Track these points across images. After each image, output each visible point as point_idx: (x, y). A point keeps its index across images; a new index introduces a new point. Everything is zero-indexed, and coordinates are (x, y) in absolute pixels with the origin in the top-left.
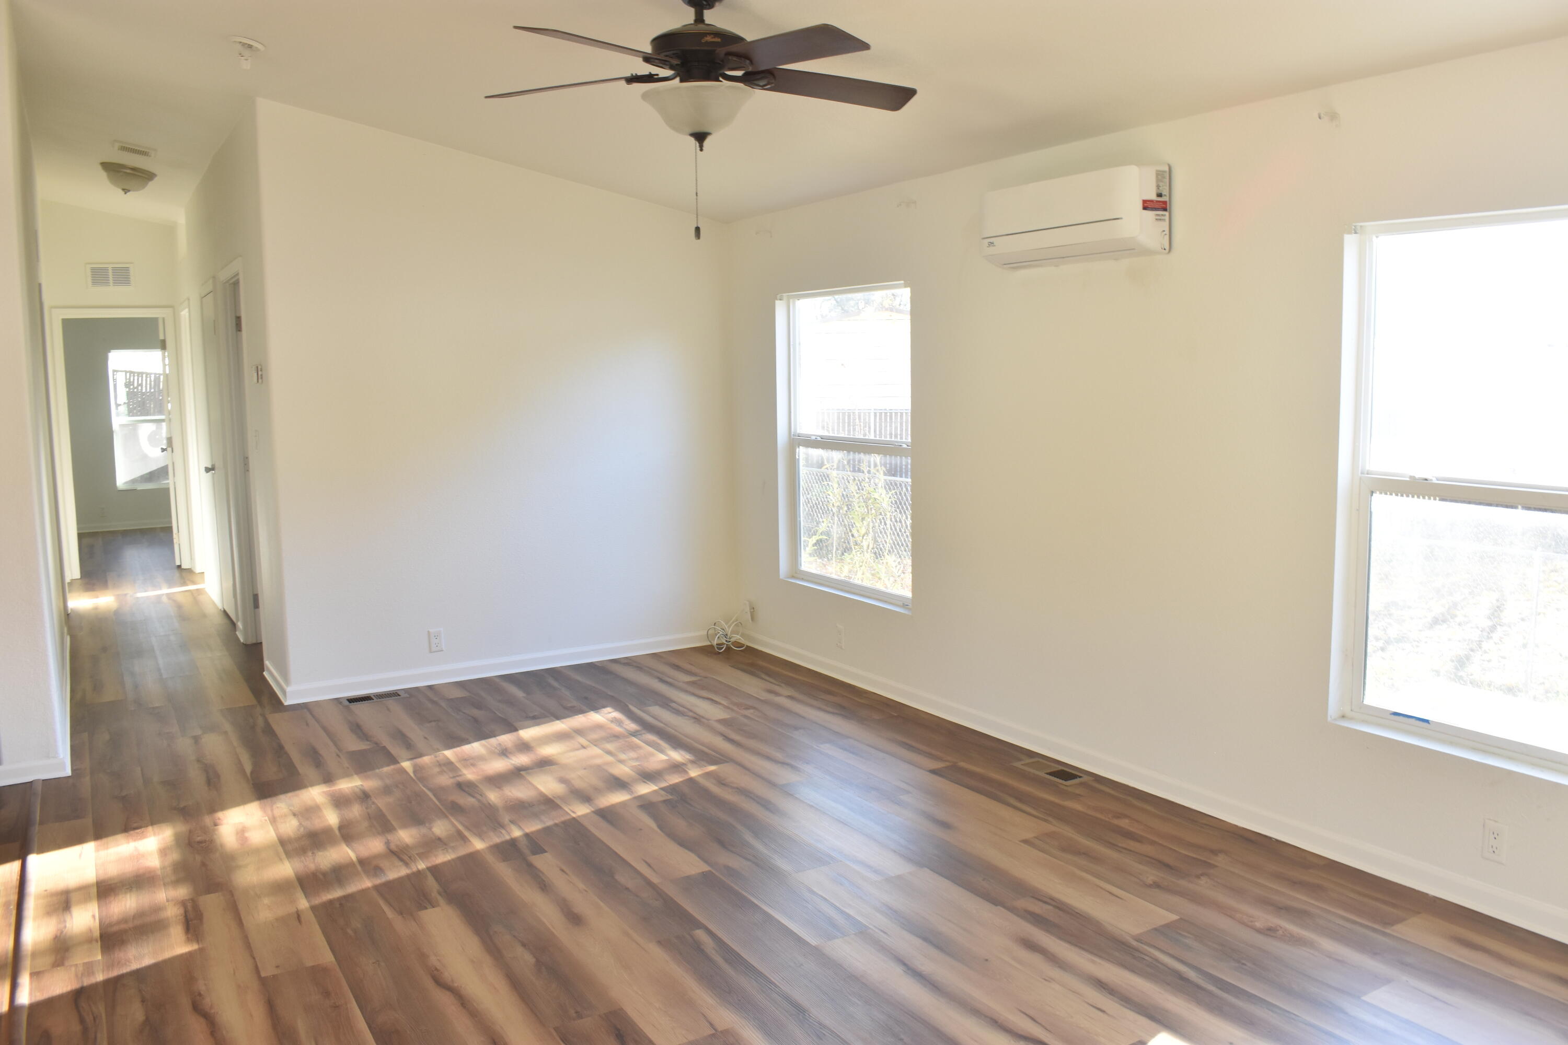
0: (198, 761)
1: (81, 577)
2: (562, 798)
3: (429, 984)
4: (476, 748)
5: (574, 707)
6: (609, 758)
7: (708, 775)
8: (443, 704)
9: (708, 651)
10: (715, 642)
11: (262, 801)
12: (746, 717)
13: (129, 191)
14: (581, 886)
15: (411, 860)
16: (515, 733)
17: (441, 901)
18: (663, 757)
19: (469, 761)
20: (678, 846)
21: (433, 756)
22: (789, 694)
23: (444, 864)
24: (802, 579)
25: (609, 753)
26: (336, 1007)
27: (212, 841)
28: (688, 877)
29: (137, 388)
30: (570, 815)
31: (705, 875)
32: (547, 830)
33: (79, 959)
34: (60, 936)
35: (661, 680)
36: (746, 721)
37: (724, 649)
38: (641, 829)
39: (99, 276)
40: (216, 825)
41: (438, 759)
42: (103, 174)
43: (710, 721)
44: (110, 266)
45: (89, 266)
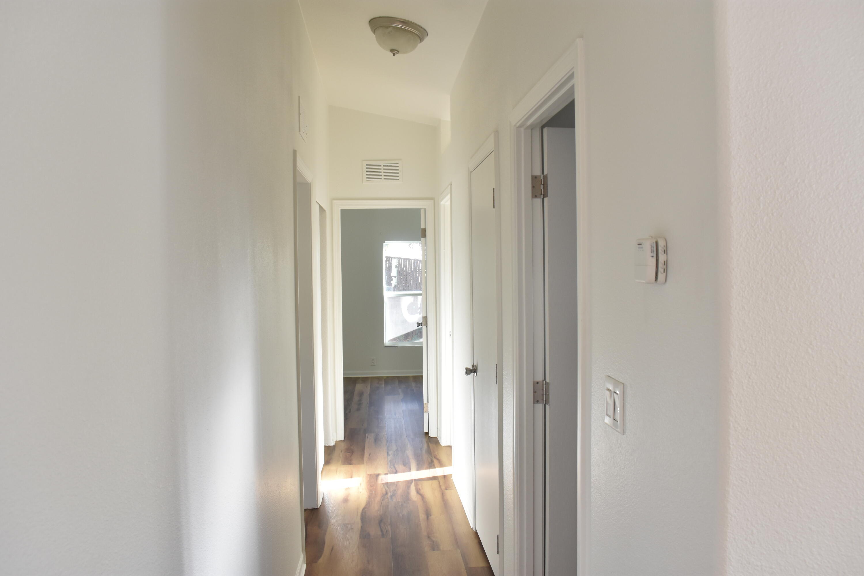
1: (344, 439)
29: (403, 269)
39: (373, 171)
44: (382, 163)
45: (365, 163)
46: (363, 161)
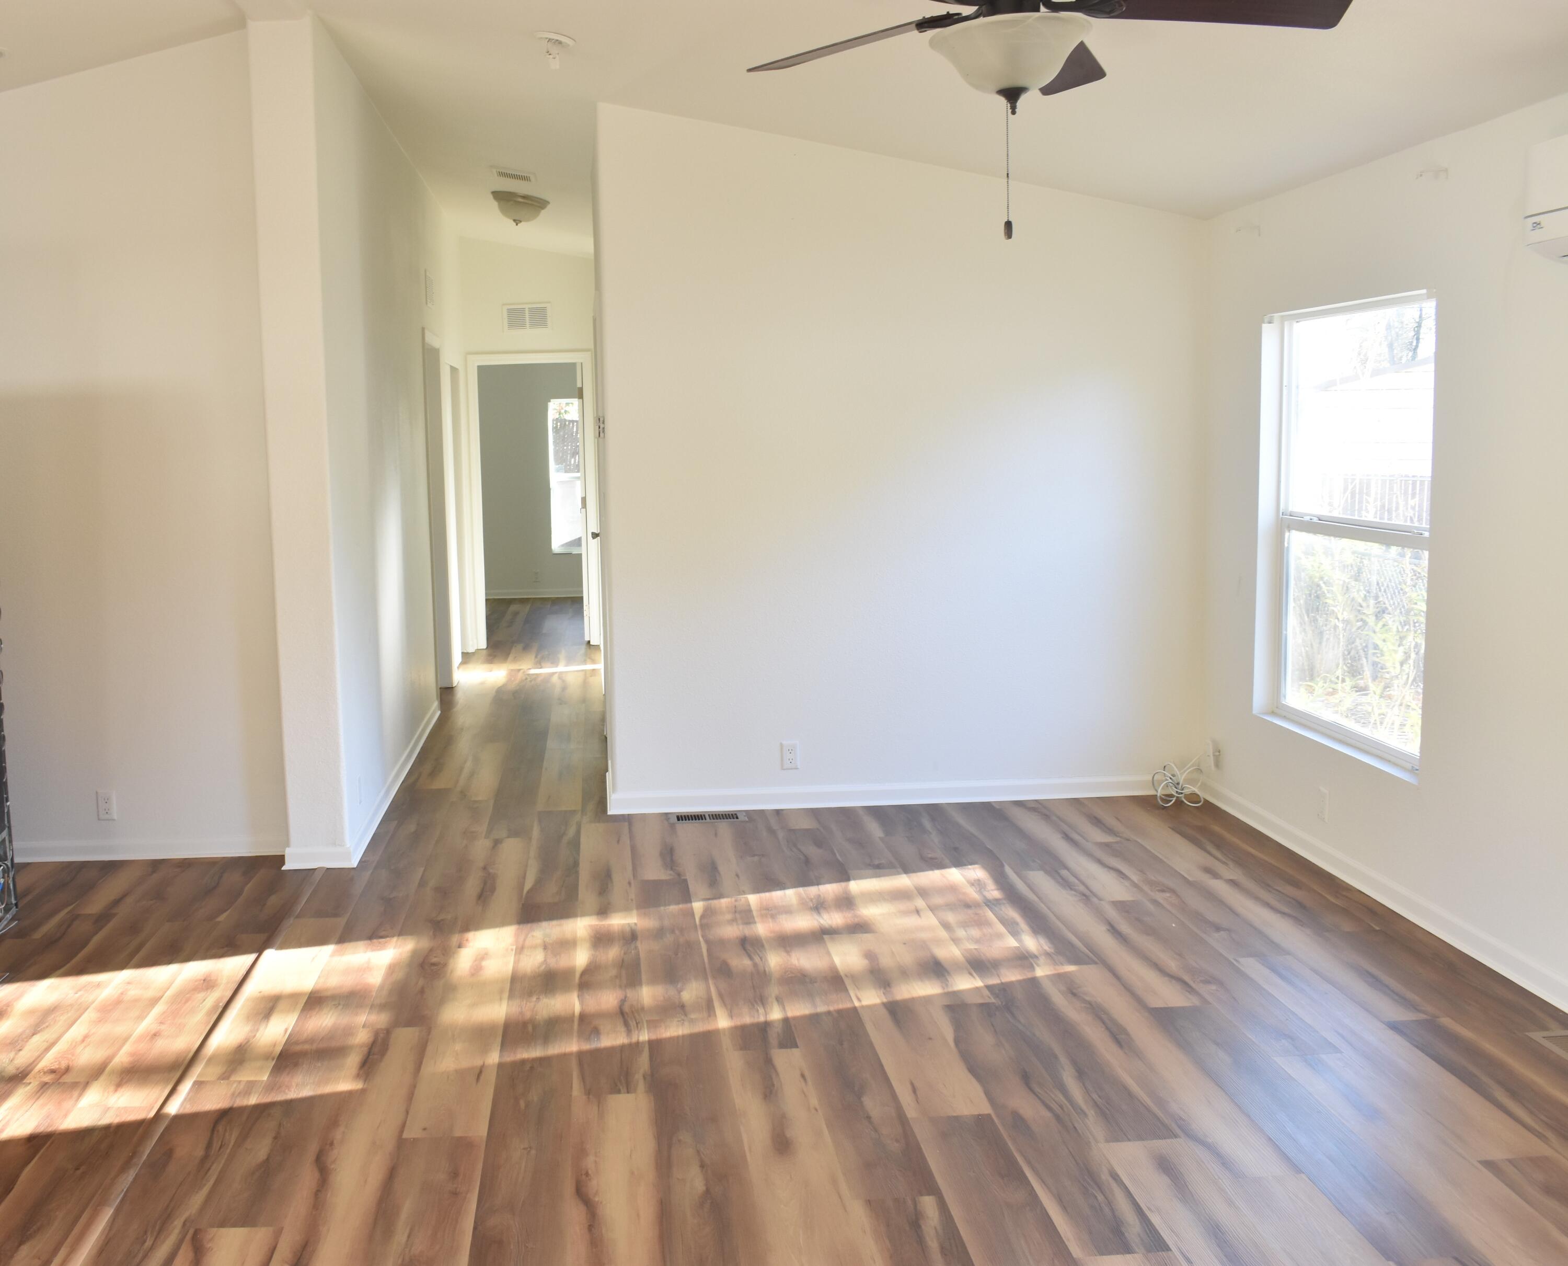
0: (485, 868)
1: (487, 647)
2: (854, 978)
3: (568, 1188)
4: (789, 895)
5: (936, 859)
6: (943, 934)
7: (1060, 977)
8: (781, 835)
9: (1147, 803)
10: (1160, 793)
11: (521, 926)
12: (1155, 902)
13: (521, 221)
14: (814, 1101)
15: (637, 1027)
16: (843, 884)
17: (641, 1086)
18: (1012, 942)
19: (770, 912)
20: (966, 1071)
21: (733, 899)
22: (1232, 878)
23: (671, 1039)
24: (1285, 718)
25: (946, 926)
26: (455, 1194)
27: (446, 964)
28: (957, 1118)
30: (853, 1002)
31: (981, 1120)
32: (814, 1019)
33: (245, 1076)
34: (244, 1046)
35: (1067, 837)
36: (1151, 907)
37: (1172, 802)
38: (930, 1039)
39: (515, 318)
40: (460, 946)
41: (737, 903)
42: (495, 204)
43: (1102, 902)
44: (527, 307)
45: (505, 308)
46: (504, 305)
